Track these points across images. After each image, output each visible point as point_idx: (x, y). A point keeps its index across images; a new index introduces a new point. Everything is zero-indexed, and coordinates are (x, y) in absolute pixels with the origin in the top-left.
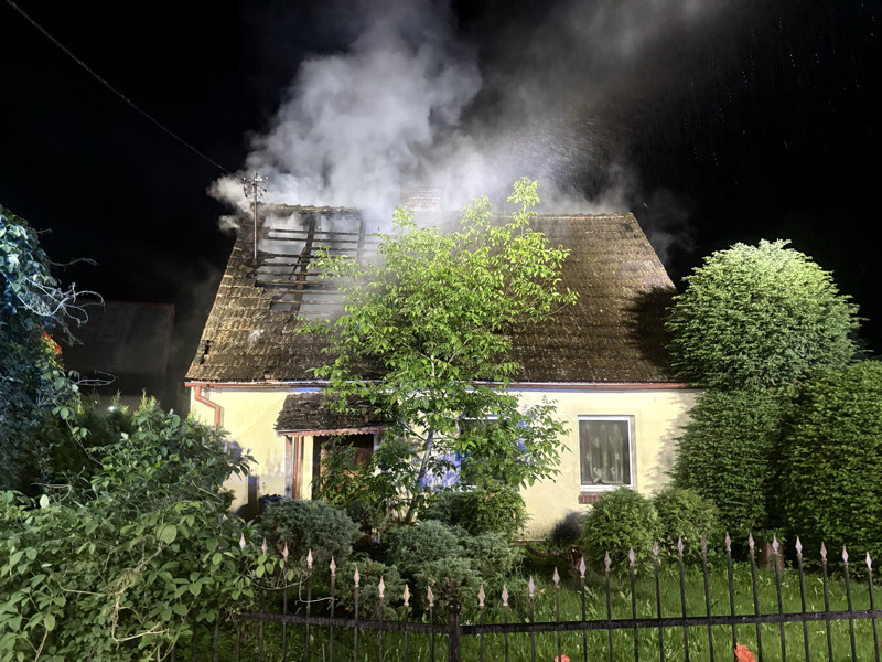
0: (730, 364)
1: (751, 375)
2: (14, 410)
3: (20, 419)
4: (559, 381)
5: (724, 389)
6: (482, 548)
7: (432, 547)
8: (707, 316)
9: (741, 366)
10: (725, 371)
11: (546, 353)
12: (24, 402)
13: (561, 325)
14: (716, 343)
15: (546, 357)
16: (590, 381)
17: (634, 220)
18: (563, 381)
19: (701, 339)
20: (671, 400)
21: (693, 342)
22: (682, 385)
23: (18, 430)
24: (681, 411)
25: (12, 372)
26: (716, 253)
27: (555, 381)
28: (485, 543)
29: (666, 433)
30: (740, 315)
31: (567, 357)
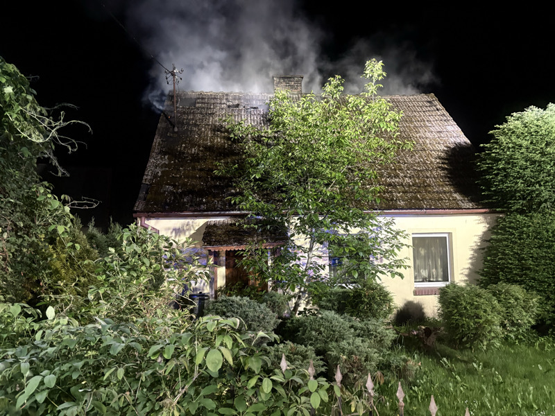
0: (529, 194)
1: (546, 201)
2: (16, 229)
3: (20, 237)
4: (399, 209)
5: (521, 212)
6: (369, 331)
7: (334, 331)
8: (511, 159)
9: (538, 195)
10: (524, 199)
11: (388, 189)
12: (24, 222)
13: (395, 170)
14: (519, 178)
15: (388, 193)
16: (422, 209)
17: (435, 98)
18: (402, 209)
19: (506, 176)
20: (477, 222)
21: (499, 178)
22: (487, 210)
23: (20, 246)
24: (485, 229)
25: (12, 194)
26: (515, 114)
27: (397, 209)
28: (371, 327)
29: (474, 244)
30: (538, 157)
31: (403, 192)
